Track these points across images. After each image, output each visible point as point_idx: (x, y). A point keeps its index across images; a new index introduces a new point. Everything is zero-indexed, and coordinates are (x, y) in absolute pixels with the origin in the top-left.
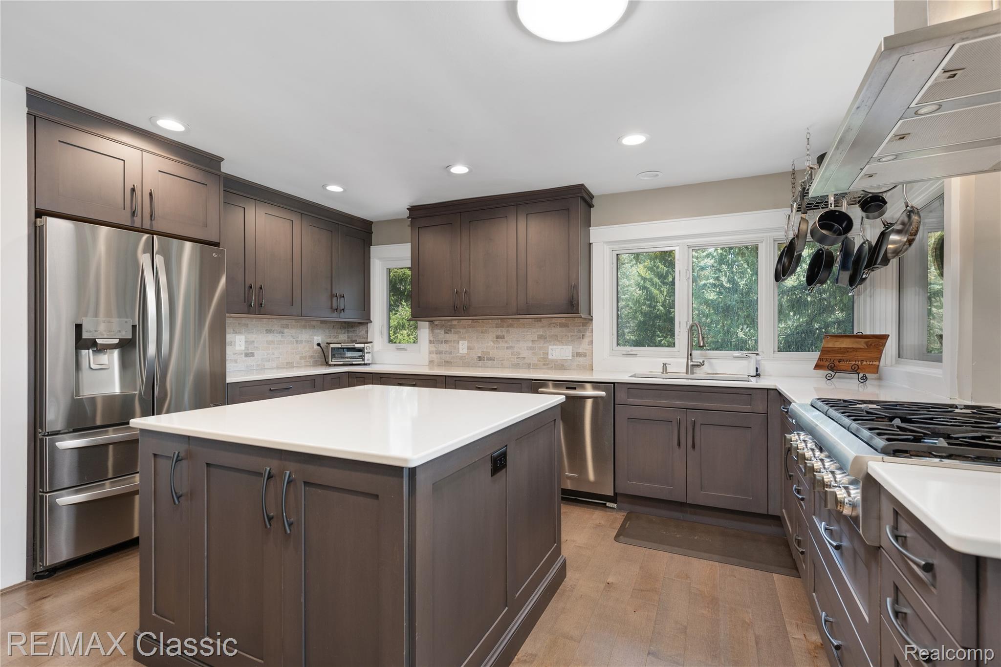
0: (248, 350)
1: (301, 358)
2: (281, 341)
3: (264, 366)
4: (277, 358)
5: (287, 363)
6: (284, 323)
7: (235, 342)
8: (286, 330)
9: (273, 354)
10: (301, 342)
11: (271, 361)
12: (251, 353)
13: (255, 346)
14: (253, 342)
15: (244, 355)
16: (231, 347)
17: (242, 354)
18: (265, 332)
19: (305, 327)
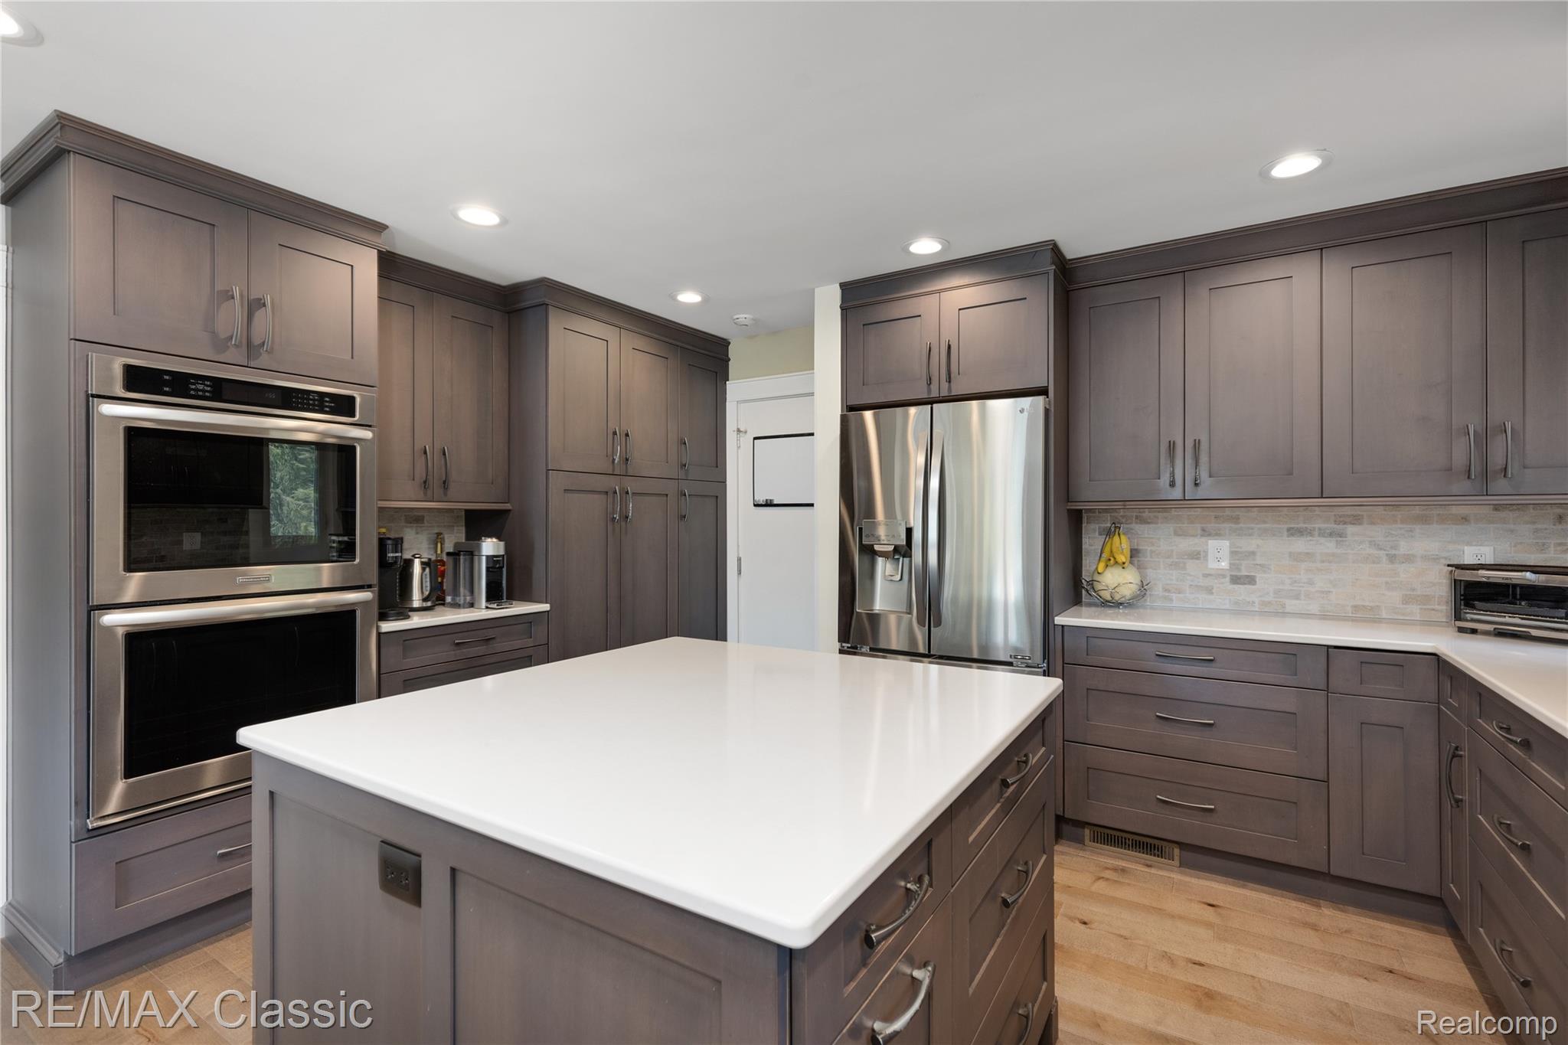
0: (1239, 570)
1: (1407, 600)
2: (1333, 555)
3: (1283, 606)
4: (1323, 592)
5: (1355, 607)
6: (1349, 513)
7: (1206, 552)
8: (1351, 529)
9: (1311, 583)
10: (1409, 559)
11: (1302, 597)
12: (1248, 576)
13: (1258, 562)
14: (1253, 553)
15: (1228, 579)
16: (1198, 561)
17: (1224, 576)
18: (1286, 533)
19: (1424, 520)
